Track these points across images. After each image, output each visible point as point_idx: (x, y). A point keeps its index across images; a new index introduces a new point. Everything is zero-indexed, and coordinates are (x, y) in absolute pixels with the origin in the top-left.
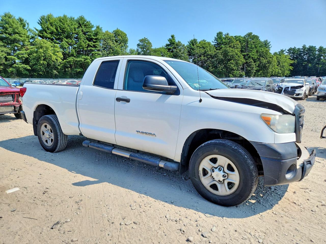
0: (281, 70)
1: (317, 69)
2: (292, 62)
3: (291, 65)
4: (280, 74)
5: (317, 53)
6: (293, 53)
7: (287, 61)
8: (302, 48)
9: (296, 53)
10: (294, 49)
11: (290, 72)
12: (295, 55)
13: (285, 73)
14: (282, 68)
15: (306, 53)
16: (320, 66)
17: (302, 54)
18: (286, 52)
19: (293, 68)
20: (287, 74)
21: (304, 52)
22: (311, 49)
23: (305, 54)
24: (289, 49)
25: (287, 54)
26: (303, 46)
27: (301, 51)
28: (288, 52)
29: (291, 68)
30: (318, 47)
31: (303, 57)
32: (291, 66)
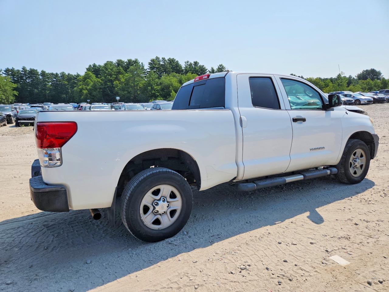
0: (4, 95)
1: (45, 95)
2: (15, 86)
3: (15, 89)
4: (4, 100)
5: (41, 77)
6: (13, 75)
7: (8, 84)
8: (22, 70)
9: (16, 75)
10: (12, 70)
11: (15, 98)
12: (15, 78)
13: (10, 99)
14: (5, 93)
15: (28, 76)
16: (48, 92)
17: (24, 77)
18: (3, 73)
19: (18, 93)
20: (12, 100)
21: (26, 75)
22: (33, 72)
23: (27, 78)
24: (5, 69)
25: (4, 75)
26: (22, 67)
27: (22, 74)
28: (5, 73)
29: (16, 93)
30: (40, 71)
31: (26, 81)
32: (15, 91)
